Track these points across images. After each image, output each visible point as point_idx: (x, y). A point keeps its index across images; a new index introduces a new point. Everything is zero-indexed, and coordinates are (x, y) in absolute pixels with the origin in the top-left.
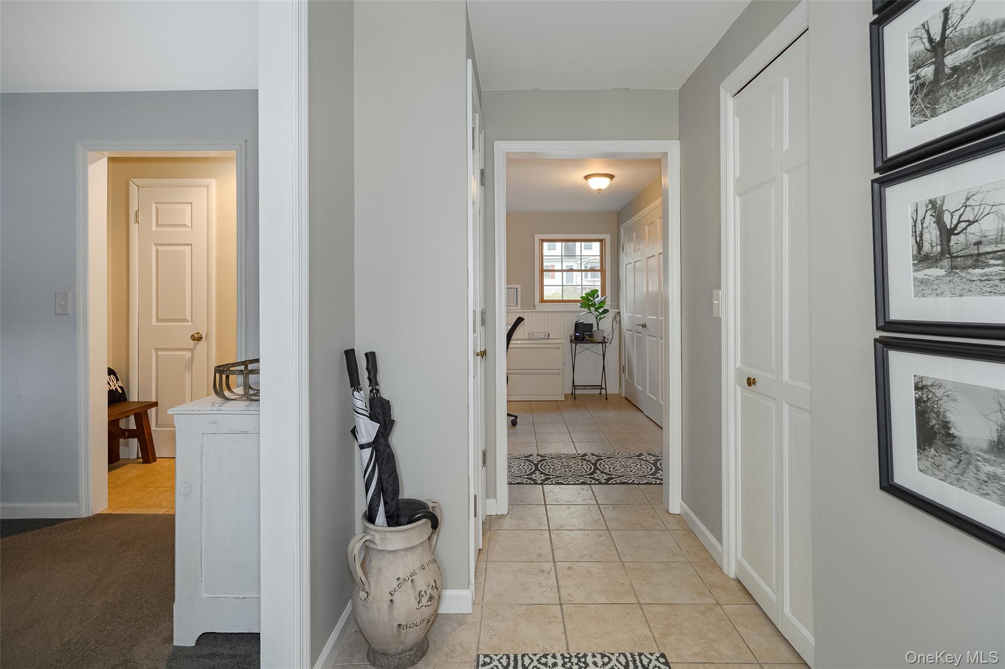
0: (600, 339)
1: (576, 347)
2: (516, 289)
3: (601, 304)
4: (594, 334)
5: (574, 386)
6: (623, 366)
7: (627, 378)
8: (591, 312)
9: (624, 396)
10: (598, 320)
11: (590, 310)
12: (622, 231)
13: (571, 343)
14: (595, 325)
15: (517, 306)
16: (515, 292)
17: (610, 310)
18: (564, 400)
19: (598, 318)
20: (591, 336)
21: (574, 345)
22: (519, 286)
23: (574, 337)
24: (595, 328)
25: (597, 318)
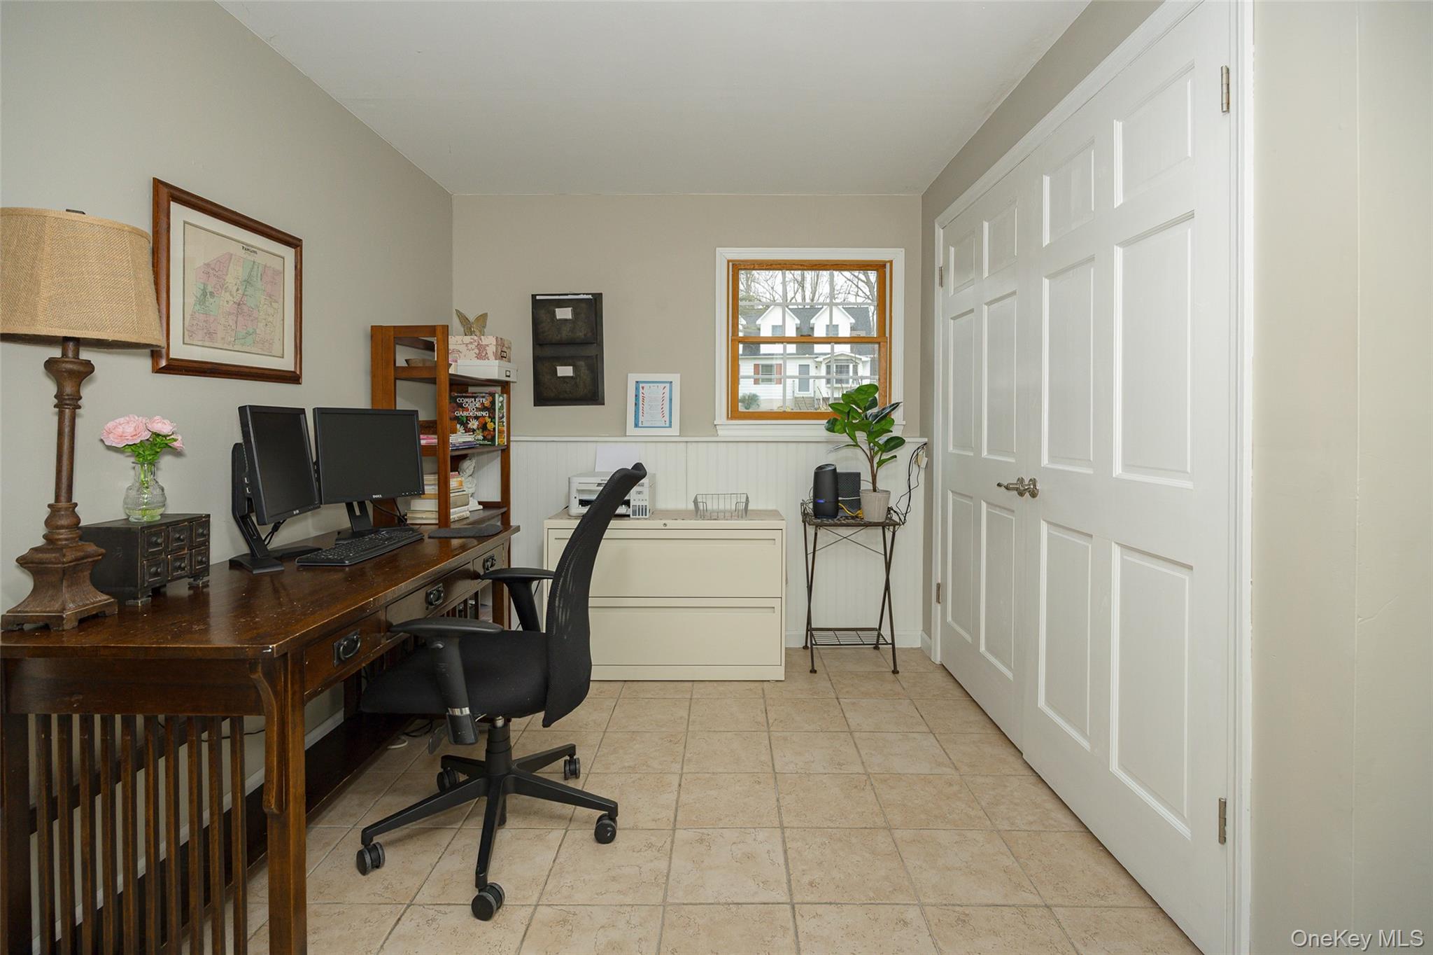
0: (878, 516)
1: (816, 534)
2: (668, 385)
3: (883, 422)
4: (862, 501)
5: (810, 629)
6: (939, 586)
7: (949, 619)
8: (857, 445)
9: (938, 662)
10: (875, 465)
11: (853, 438)
12: (940, 233)
13: (804, 522)
14: (866, 477)
15: (670, 426)
16: (667, 390)
17: (907, 440)
18: (784, 679)
19: (876, 460)
20: (857, 504)
21: (811, 530)
22: (676, 378)
23: (811, 506)
24: (866, 485)
25: (871, 460)
